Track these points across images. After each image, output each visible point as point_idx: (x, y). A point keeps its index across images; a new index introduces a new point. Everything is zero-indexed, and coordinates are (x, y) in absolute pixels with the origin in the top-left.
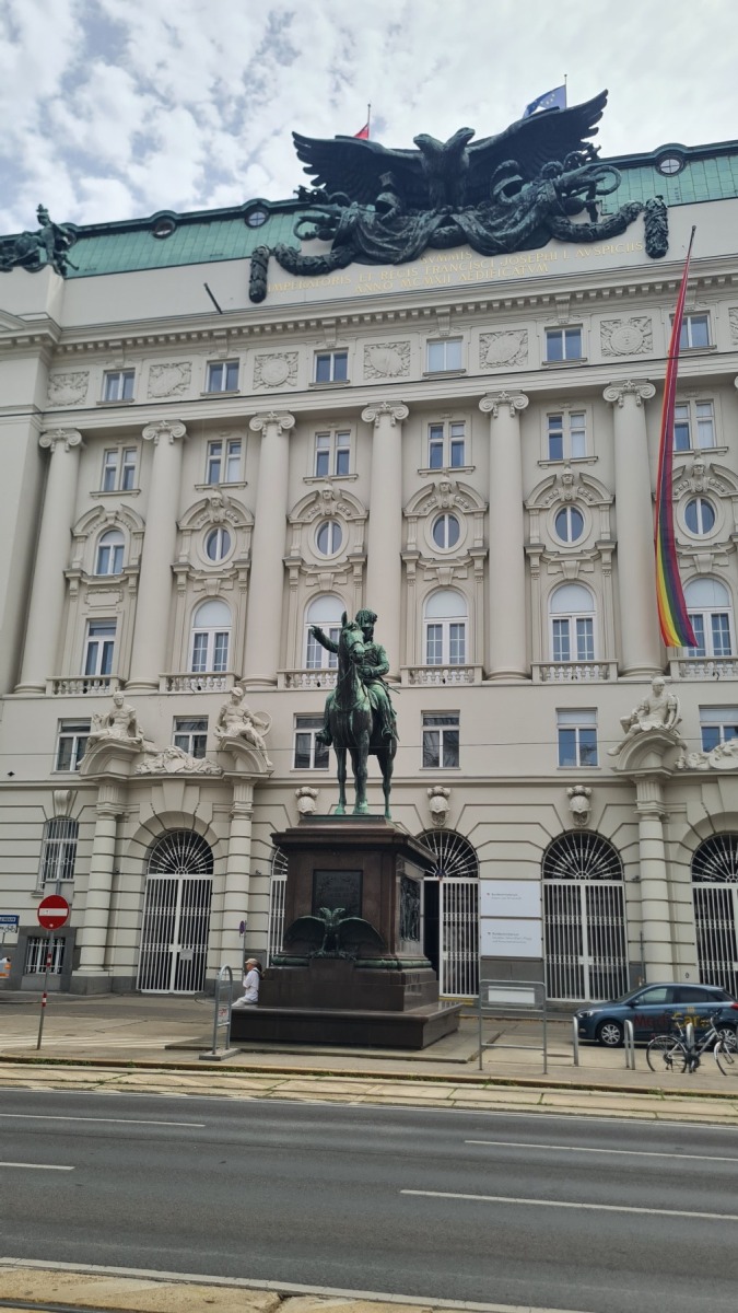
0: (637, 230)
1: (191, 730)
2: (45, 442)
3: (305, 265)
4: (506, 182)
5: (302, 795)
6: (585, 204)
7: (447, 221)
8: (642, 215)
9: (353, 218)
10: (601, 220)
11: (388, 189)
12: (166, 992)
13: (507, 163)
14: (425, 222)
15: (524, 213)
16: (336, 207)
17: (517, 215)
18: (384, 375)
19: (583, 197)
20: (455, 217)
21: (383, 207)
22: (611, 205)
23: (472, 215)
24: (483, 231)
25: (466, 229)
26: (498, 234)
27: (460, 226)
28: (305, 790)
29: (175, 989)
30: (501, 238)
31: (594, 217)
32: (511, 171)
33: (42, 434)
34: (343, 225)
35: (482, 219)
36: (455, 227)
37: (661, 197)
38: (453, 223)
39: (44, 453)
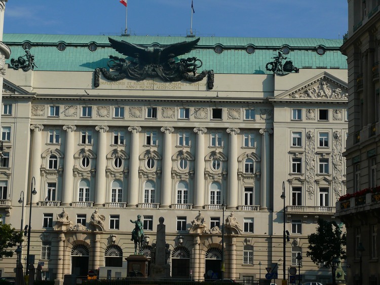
0: (205, 80)
1: (82, 218)
2: (32, 127)
3: (111, 77)
5: (113, 236)
6: (192, 70)
8: (207, 75)
10: (196, 75)
11: (137, 57)
13: (171, 54)
18: (135, 117)
20: (156, 69)
21: (135, 64)
22: (199, 71)
23: (161, 68)
24: (164, 75)
25: (159, 73)
27: (157, 72)
31: (194, 74)
32: (172, 57)
33: (31, 125)
35: (163, 70)
39: (32, 131)
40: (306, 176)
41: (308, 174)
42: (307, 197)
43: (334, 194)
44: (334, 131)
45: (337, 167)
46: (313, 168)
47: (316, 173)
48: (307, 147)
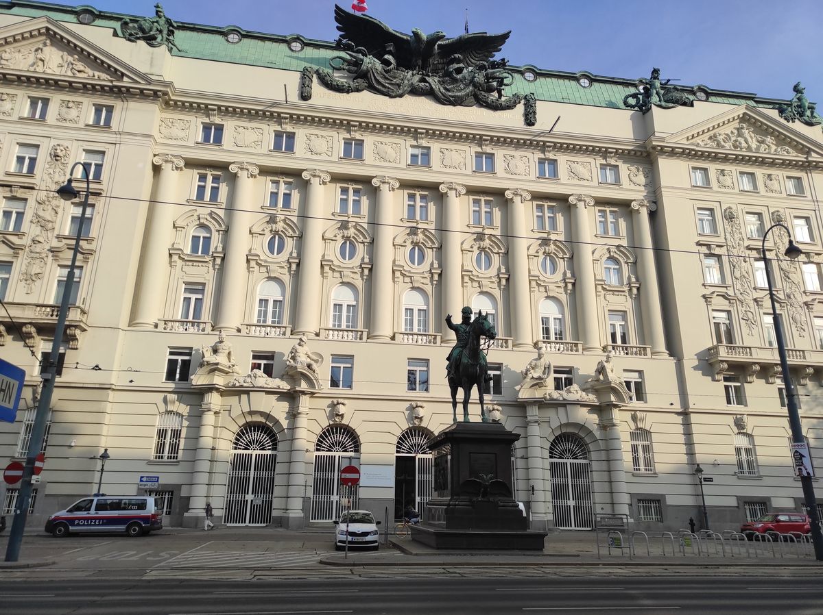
0: (520, 108)
2: (158, 161)
3: (338, 85)
4: (456, 66)
6: (497, 89)
7: (423, 80)
8: (523, 102)
9: (370, 65)
10: (503, 99)
11: (390, 53)
12: (243, 525)
13: (457, 56)
14: (411, 77)
15: (467, 85)
16: (360, 56)
17: (462, 86)
18: (385, 160)
19: (495, 84)
20: (427, 78)
21: (387, 63)
22: (508, 92)
23: (436, 79)
24: (442, 90)
25: (434, 87)
26: (450, 94)
27: (430, 84)
28: (340, 401)
29: (250, 523)
30: (452, 97)
31: (500, 95)
32: (458, 61)
33: (155, 155)
34: (364, 67)
35: (442, 83)
36: (427, 84)
37: (533, 94)
38: (425, 81)
39: (157, 169)
40: (736, 291)
41: (739, 286)
42: (745, 330)
43: (793, 326)
44: (771, 210)
45: (790, 275)
46: (746, 275)
47: (753, 286)
48: (728, 236)
